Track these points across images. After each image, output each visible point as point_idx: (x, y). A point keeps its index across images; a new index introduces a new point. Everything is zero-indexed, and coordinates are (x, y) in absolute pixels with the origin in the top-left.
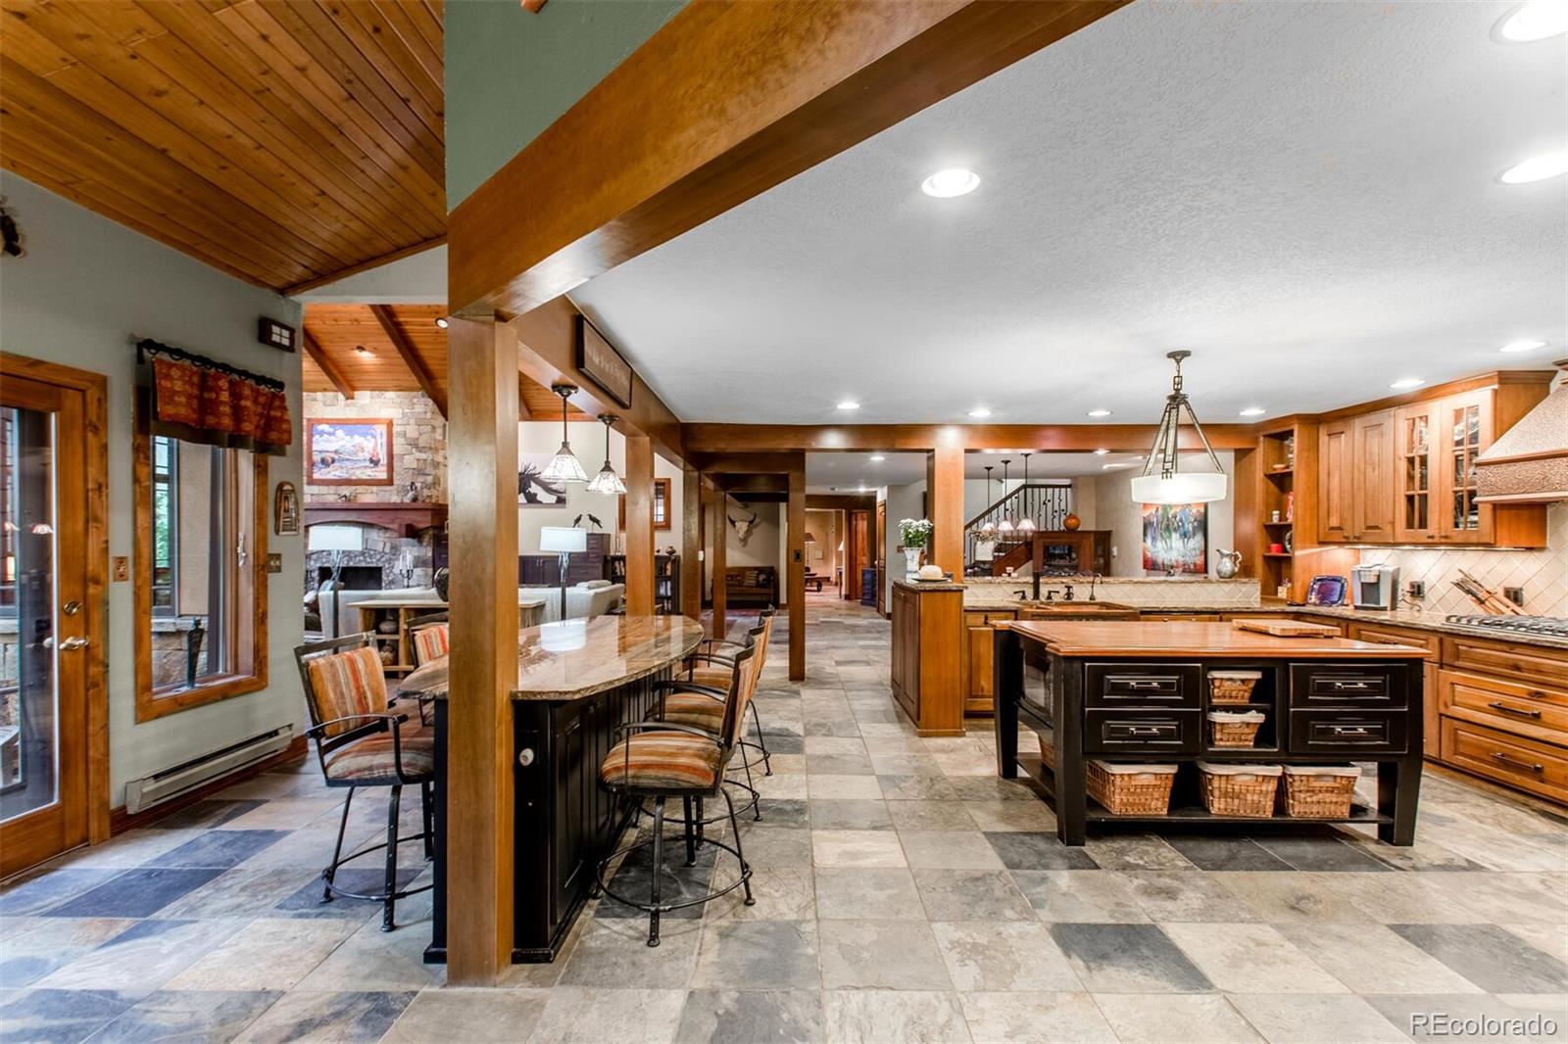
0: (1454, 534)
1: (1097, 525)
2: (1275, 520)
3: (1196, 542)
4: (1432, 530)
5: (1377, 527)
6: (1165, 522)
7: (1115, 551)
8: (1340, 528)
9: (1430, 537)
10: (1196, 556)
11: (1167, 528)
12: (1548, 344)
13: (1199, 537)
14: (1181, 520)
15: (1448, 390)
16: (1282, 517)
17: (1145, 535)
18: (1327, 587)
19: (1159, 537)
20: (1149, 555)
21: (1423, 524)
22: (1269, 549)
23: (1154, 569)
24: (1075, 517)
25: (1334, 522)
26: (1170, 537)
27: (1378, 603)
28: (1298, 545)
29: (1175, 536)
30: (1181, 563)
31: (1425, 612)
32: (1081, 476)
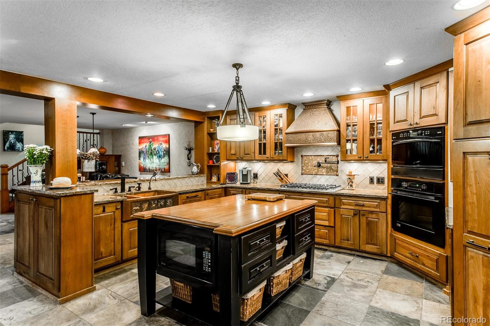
0: (275, 157)
1: (113, 151)
2: (211, 151)
3: (165, 160)
4: (268, 155)
5: (248, 154)
6: (150, 151)
7: (123, 164)
8: (235, 154)
9: (267, 158)
10: (165, 165)
11: (151, 154)
12: (314, 95)
13: (166, 158)
14: (158, 151)
15: (273, 107)
16: (213, 150)
17: (140, 156)
18: (232, 177)
19: (147, 158)
20: (142, 165)
21: (265, 153)
22: (209, 162)
23: (145, 171)
24: (104, 148)
25: (233, 152)
26: (153, 158)
27: (247, 182)
28: (222, 161)
29: (155, 157)
30: (158, 169)
31: (258, 183)
32: (105, 129)
